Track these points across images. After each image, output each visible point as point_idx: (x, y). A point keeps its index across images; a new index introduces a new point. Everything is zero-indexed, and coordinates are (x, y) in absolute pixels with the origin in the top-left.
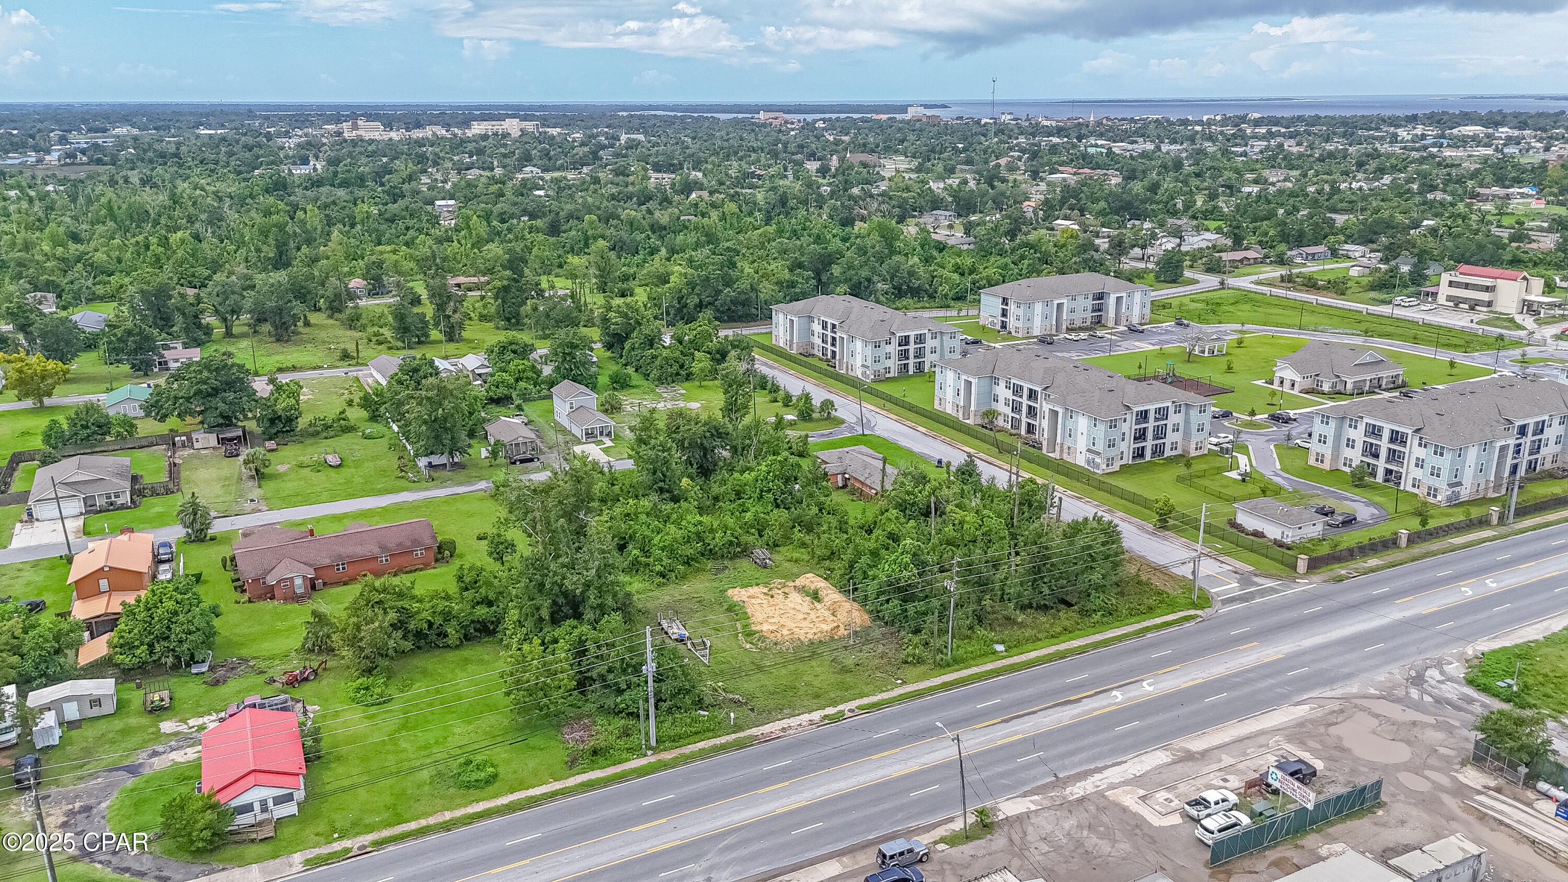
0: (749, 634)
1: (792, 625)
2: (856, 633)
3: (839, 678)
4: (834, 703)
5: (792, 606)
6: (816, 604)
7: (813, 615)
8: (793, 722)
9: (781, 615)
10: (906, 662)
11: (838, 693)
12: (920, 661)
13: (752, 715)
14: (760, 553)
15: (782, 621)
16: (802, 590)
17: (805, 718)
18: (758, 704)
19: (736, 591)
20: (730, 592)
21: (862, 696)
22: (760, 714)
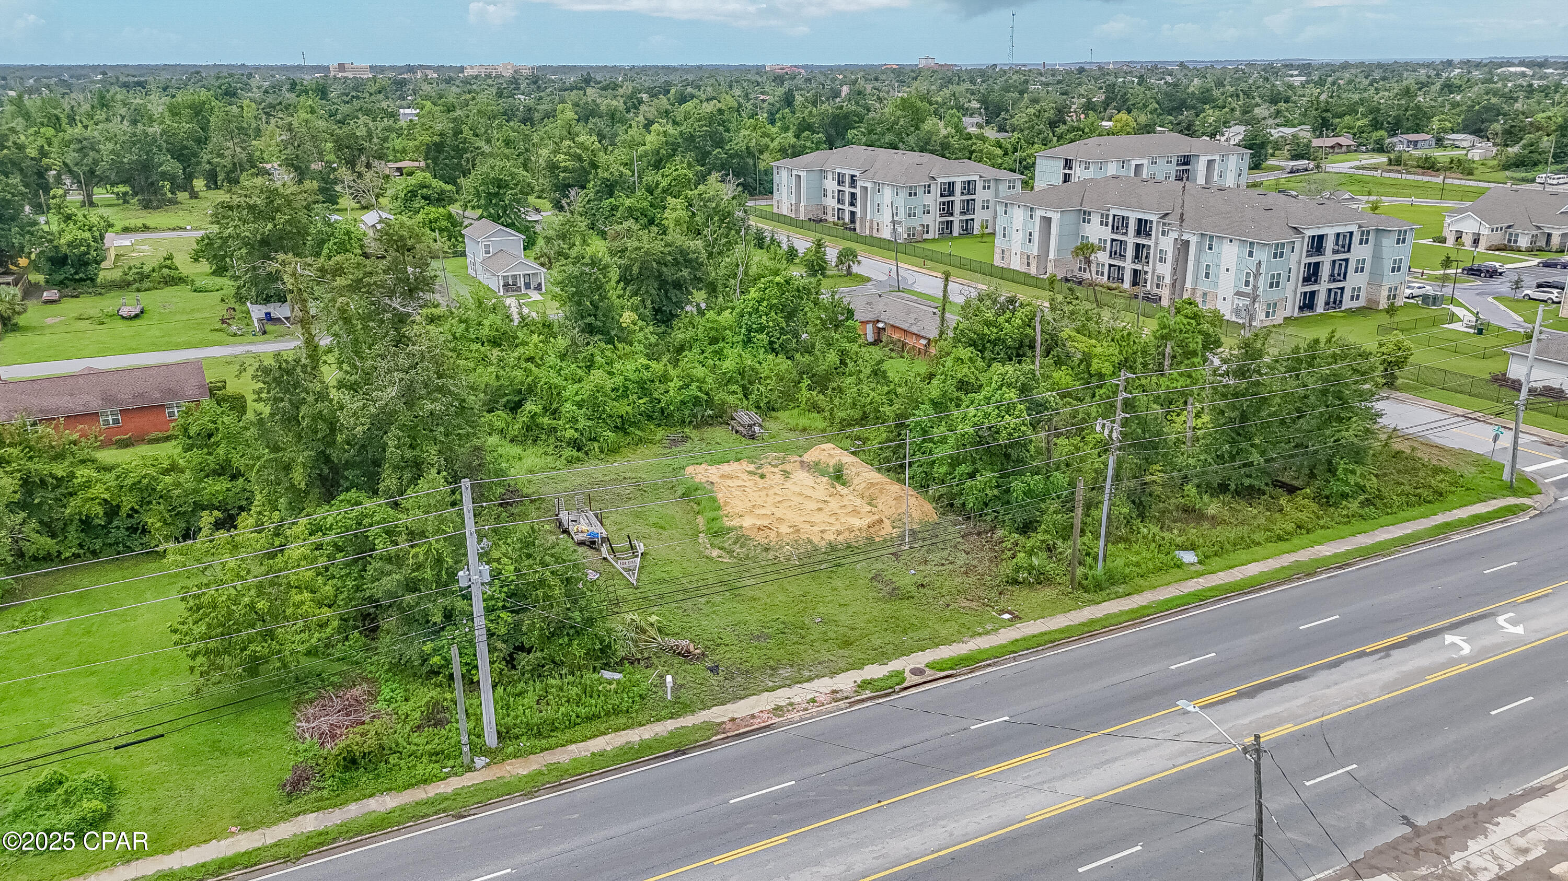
0: (718, 533)
1: (798, 520)
2: (913, 533)
3: (888, 608)
4: (882, 657)
5: (797, 489)
6: (839, 487)
7: (834, 504)
8: (799, 694)
9: (777, 505)
10: (1015, 582)
11: (889, 637)
12: (1041, 579)
13: (714, 680)
14: (744, 417)
15: (778, 513)
16: (815, 468)
17: (824, 685)
18: (728, 657)
19: (700, 469)
20: (690, 469)
21: (936, 642)
22: (730, 677)
